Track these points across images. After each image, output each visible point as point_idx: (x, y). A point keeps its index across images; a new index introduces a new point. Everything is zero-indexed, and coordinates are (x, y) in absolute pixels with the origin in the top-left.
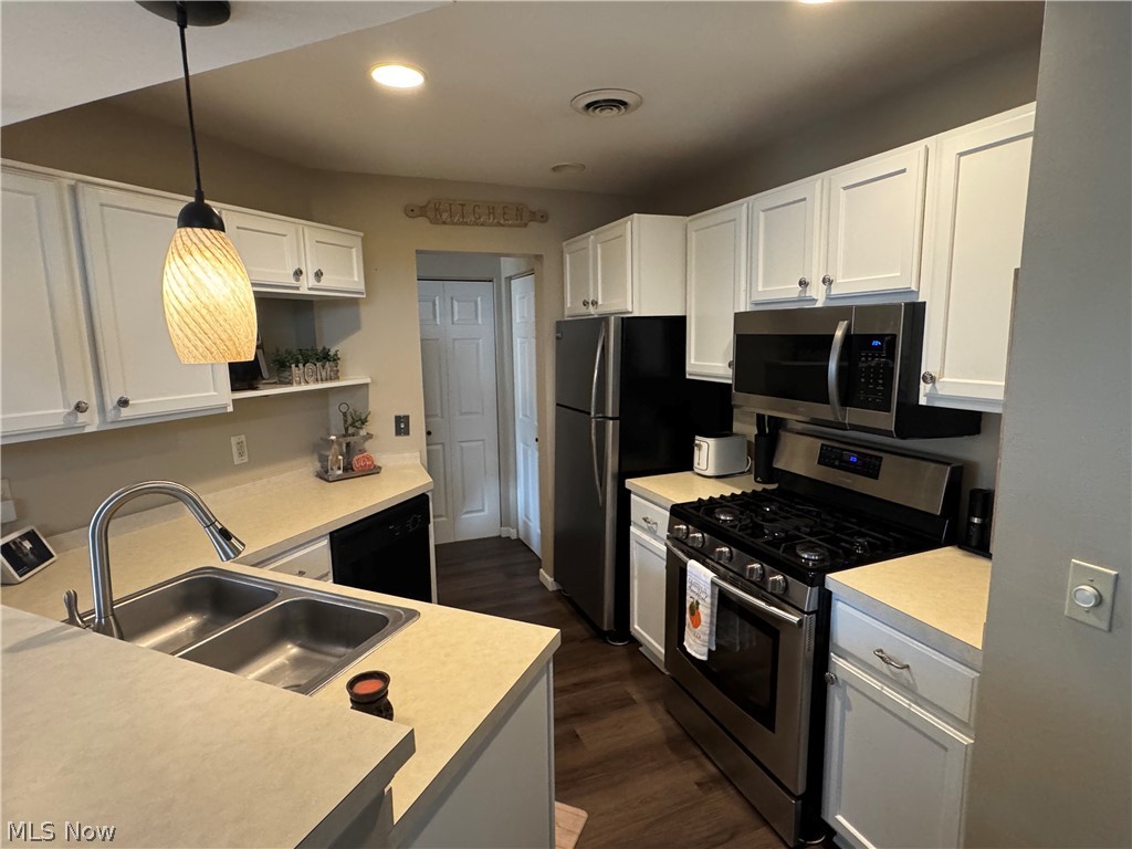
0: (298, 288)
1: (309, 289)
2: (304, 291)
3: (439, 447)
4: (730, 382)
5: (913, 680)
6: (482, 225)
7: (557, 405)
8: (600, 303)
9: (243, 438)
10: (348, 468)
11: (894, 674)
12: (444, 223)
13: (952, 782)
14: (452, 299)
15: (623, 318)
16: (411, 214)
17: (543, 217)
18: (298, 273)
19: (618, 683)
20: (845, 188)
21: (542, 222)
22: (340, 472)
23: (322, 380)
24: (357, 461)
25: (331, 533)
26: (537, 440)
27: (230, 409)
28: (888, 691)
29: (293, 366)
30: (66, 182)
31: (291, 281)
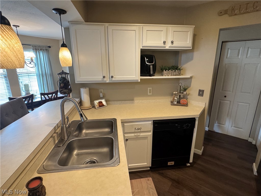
0: (165, 47)
1: (169, 47)
2: (167, 47)
3: (229, 102)
9: (151, 88)
10: (179, 102)
12: (236, 15)
14: (248, 48)
18: (164, 43)
22: (176, 103)
23: (174, 75)
24: (182, 101)
25: (154, 121)
27: (139, 81)
29: (164, 71)
30: (107, 26)
31: (163, 45)
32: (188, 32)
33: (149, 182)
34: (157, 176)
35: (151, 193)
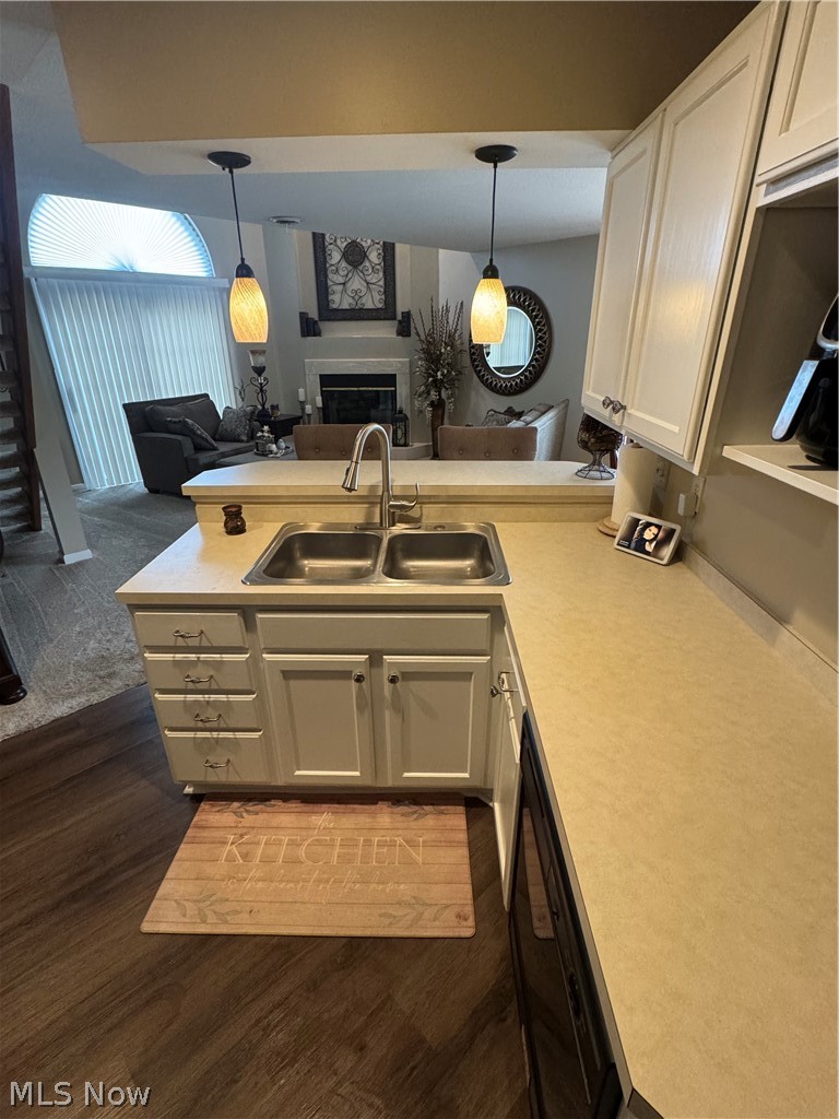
33: (450, 915)
34: (485, 970)
35: (400, 912)
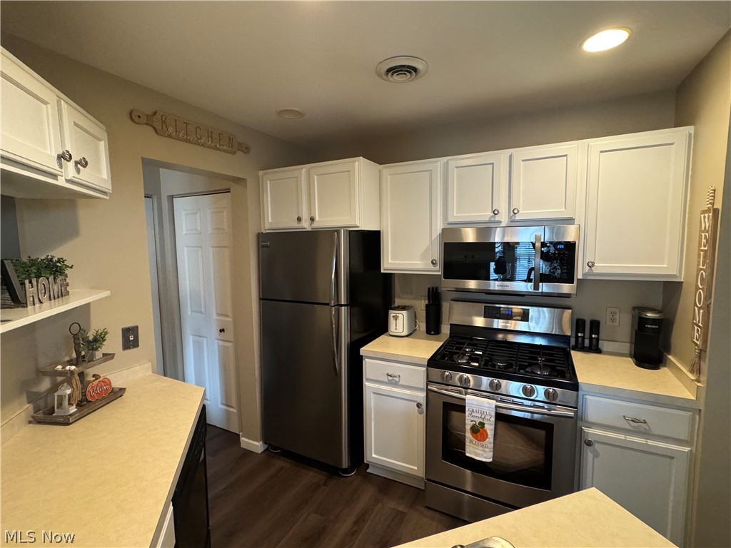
0: (57, 177)
1: (68, 181)
4: (440, 273)
5: (649, 426)
6: (202, 145)
7: (260, 299)
8: (317, 219)
11: (634, 427)
12: (170, 136)
13: (677, 475)
15: (350, 231)
16: (136, 119)
17: (246, 150)
19: (380, 505)
20: (523, 161)
21: (245, 153)
24: (93, 389)
26: (222, 331)
28: (630, 438)
29: (27, 281)
32: (100, 140)
